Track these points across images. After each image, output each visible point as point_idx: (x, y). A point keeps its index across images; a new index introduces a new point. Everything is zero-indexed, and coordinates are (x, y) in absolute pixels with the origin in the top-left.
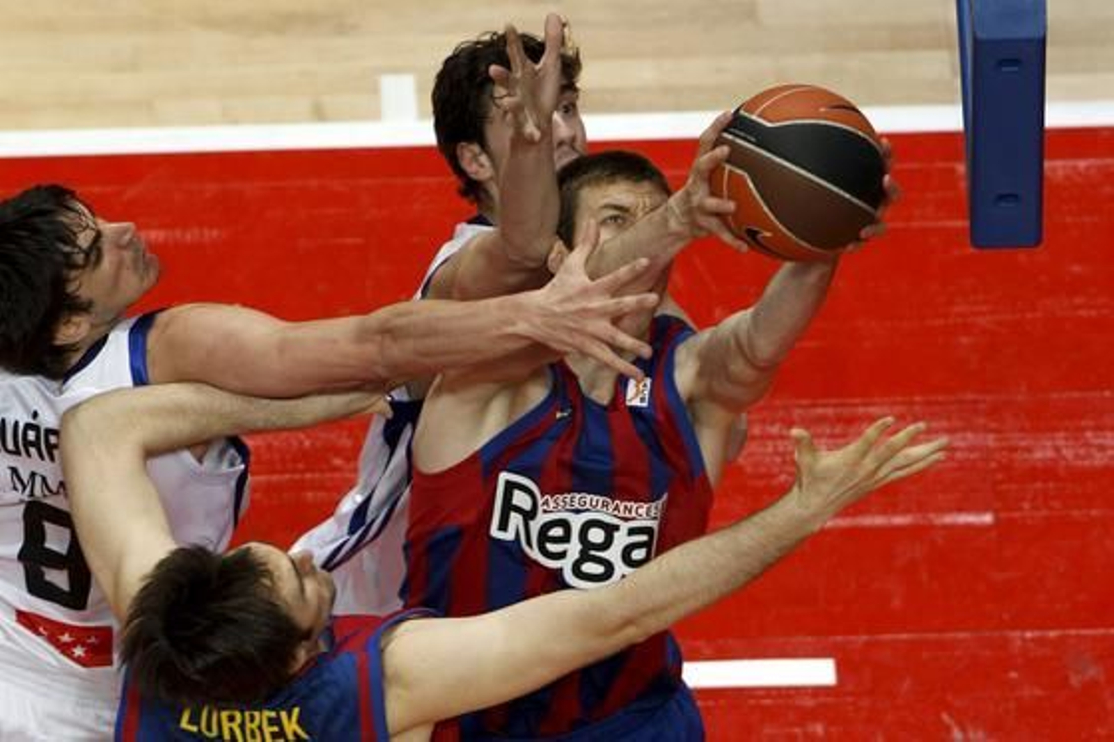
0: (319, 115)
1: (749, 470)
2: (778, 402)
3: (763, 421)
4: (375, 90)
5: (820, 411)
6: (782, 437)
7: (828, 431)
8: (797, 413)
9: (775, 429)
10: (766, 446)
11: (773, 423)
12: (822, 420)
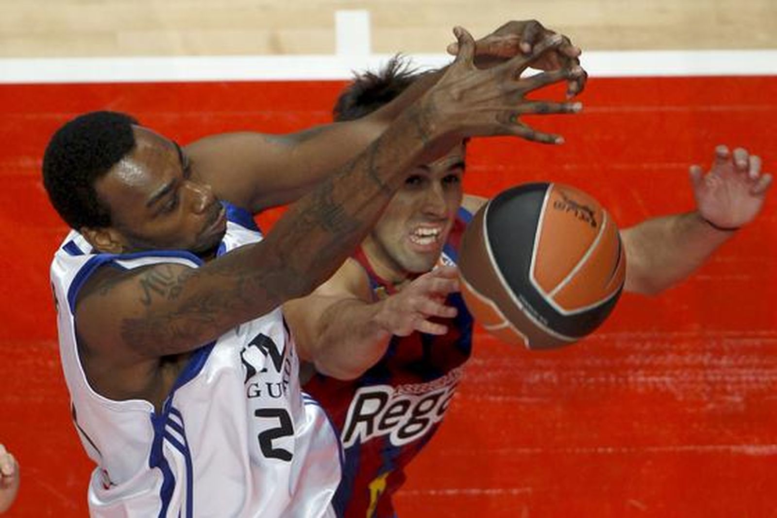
0: (276, 48)
1: (680, 398)
2: (709, 333)
3: (695, 351)
4: (330, 25)
5: (748, 342)
6: (713, 367)
7: (756, 361)
8: (726, 344)
9: (706, 360)
10: (697, 374)
11: (704, 352)
12: (749, 351)
